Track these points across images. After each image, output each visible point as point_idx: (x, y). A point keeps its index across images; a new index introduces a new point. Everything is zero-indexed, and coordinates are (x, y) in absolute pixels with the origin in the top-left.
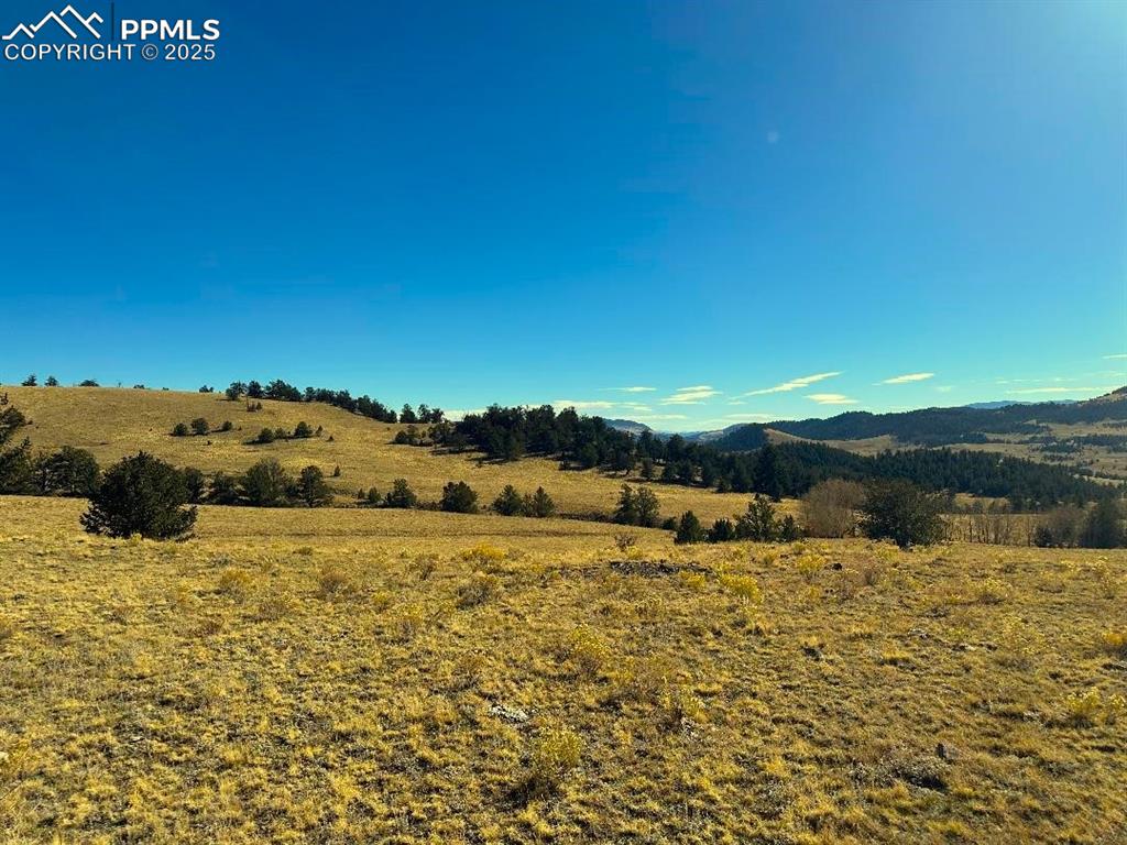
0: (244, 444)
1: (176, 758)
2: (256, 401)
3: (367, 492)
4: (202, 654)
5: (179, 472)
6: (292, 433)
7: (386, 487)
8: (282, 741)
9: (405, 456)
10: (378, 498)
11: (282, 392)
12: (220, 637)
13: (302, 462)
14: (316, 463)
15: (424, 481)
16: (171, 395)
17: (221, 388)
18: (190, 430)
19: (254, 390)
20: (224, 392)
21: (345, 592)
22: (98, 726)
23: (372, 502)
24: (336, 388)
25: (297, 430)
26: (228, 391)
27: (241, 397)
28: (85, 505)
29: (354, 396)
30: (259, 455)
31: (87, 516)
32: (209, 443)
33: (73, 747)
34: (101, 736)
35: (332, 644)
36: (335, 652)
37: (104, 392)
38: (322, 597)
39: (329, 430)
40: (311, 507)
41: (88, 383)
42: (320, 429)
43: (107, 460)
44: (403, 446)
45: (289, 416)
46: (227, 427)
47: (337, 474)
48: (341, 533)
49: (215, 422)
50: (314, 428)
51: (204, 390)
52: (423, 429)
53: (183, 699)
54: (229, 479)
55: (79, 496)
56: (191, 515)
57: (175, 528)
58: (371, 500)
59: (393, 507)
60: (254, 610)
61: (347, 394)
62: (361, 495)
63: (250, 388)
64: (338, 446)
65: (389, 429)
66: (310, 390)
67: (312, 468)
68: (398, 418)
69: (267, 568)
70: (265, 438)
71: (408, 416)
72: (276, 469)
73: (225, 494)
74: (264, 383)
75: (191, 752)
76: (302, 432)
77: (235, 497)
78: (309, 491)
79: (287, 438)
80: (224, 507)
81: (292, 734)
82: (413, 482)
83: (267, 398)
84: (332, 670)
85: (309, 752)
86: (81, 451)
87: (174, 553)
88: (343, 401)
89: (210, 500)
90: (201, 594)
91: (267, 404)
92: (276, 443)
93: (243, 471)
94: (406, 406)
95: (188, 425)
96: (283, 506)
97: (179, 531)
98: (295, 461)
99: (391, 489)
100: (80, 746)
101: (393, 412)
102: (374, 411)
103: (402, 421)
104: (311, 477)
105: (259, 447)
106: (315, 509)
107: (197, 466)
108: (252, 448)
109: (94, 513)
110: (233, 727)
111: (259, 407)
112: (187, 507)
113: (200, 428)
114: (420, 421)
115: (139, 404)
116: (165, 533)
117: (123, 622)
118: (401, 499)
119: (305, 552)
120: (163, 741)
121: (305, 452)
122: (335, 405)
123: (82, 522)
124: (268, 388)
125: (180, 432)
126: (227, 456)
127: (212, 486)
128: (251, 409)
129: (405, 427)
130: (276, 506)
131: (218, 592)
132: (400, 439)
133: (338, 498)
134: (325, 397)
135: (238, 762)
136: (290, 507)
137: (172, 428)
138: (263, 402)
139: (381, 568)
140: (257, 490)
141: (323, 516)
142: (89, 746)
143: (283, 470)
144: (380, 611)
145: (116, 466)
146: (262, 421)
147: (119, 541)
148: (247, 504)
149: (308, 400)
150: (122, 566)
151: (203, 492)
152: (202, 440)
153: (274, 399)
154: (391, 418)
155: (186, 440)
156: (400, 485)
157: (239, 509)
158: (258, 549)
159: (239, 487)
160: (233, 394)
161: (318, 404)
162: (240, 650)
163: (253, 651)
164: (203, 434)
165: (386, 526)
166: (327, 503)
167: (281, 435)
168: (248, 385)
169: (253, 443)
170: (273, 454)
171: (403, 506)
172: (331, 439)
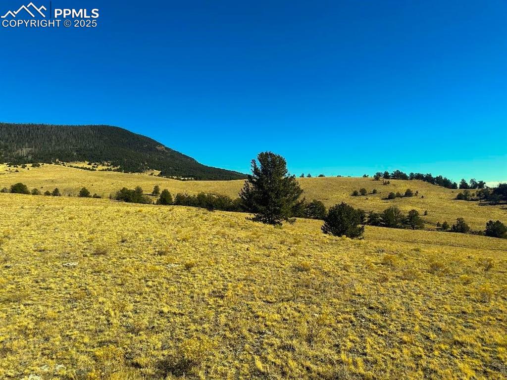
0: (383, 199)
1: (380, 333)
2: (387, 180)
3: (442, 223)
4: (382, 290)
5: (356, 210)
6: (404, 194)
7: (452, 221)
8: (428, 338)
9: (462, 205)
10: (448, 226)
11: (399, 176)
12: (388, 284)
13: (409, 208)
14: (415, 208)
15: (474, 219)
16: (352, 179)
17: (371, 175)
18: (359, 193)
19: (386, 176)
20: (373, 177)
21: (443, 272)
22: (347, 312)
23: (444, 229)
24: (424, 173)
25: (406, 193)
26: (375, 176)
27: (381, 178)
28: (322, 223)
29: (434, 176)
30: (388, 204)
31: (324, 227)
32: (367, 199)
33: (340, 318)
34: (350, 316)
35: (443, 296)
36: (445, 301)
37: (327, 179)
38: (432, 273)
39: (421, 193)
40: (413, 229)
41: (321, 176)
42: (417, 192)
43: (329, 205)
44: (460, 201)
45: (402, 187)
46: (375, 192)
47: (426, 214)
48: (429, 243)
49: (369, 190)
50: (414, 192)
51: (365, 176)
52: (472, 192)
53: (378, 308)
54: (376, 214)
55: (319, 219)
56: (362, 229)
57: (355, 234)
58: (444, 227)
59: (456, 232)
60: (400, 274)
61: (430, 175)
62: (438, 225)
63: (384, 174)
64: (426, 201)
65: (453, 192)
66: (412, 174)
67: (413, 211)
68: (458, 186)
69: (401, 255)
70: (391, 197)
71: (464, 185)
72: (396, 211)
73: (374, 221)
74: (391, 172)
75: (386, 332)
76: (409, 194)
77: (378, 222)
78: (413, 221)
79: (401, 197)
80: (374, 226)
81: (432, 336)
82: (468, 220)
83: (391, 179)
84: (446, 309)
85: (443, 347)
86: (320, 201)
87: (360, 244)
88: (428, 179)
89: (368, 223)
90: (376, 264)
91: (392, 181)
92: (397, 199)
93: (382, 212)
94: (463, 180)
95: (358, 191)
96: (400, 228)
97: (357, 236)
98: (405, 208)
99: (455, 222)
100: (342, 319)
101: (455, 183)
102: (445, 184)
103: (460, 188)
104: (413, 215)
105: (389, 201)
106: (415, 230)
107: (362, 208)
108: (386, 201)
109: (326, 226)
110: (403, 326)
111: (389, 183)
112: (360, 226)
113: (363, 192)
114: (471, 188)
115: (339, 183)
116: (352, 236)
117: (347, 271)
118: (461, 228)
119: (417, 250)
120: (374, 324)
121: (410, 203)
122: (424, 181)
123: (322, 229)
124: (392, 174)
125: (355, 194)
126: (374, 205)
127: (369, 217)
128: (385, 184)
129: (462, 191)
130: (397, 227)
131: (383, 264)
132: (460, 197)
133: (426, 226)
134: (419, 177)
135: (409, 342)
136: (403, 228)
137: (352, 193)
138: (390, 180)
139: (459, 262)
140: (388, 220)
141: (419, 234)
142: (345, 319)
143: (400, 211)
144: (465, 284)
145: (333, 208)
146: (390, 189)
147: (337, 238)
148: (384, 226)
149: (411, 179)
150: (341, 248)
151: (365, 220)
152: (364, 197)
153: (395, 179)
154: (454, 186)
155: (357, 198)
156: (460, 220)
157: (380, 228)
158: (395, 247)
159: (380, 218)
160: (377, 177)
161: (416, 181)
162: (398, 292)
163: (404, 293)
164: (364, 195)
165: (453, 241)
166: (422, 228)
167: (399, 195)
168: (383, 173)
169: (386, 199)
170: (395, 204)
171: (462, 232)
172: (423, 197)
